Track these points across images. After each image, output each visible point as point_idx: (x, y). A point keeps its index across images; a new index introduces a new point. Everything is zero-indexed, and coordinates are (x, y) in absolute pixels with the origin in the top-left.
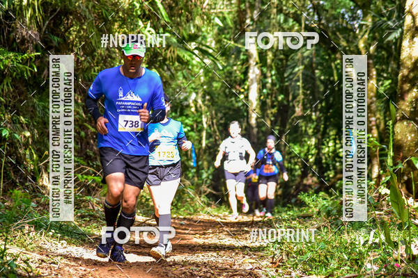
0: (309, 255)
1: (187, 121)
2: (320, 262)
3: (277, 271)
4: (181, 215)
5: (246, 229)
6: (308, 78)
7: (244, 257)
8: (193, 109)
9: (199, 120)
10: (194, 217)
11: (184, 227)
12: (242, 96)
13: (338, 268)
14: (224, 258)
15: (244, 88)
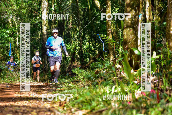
0: (81, 99)
1: (7, 31)
2: (87, 103)
3: (63, 109)
4: (6, 82)
5: (44, 88)
6: (75, 8)
7: (44, 103)
8: (11, 25)
9: (14, 31)
10: (14, 83)
11: (8, 88)
12: (38, 18)
13: (97, 105)
14: (33, 104)
15: (39, 13)
